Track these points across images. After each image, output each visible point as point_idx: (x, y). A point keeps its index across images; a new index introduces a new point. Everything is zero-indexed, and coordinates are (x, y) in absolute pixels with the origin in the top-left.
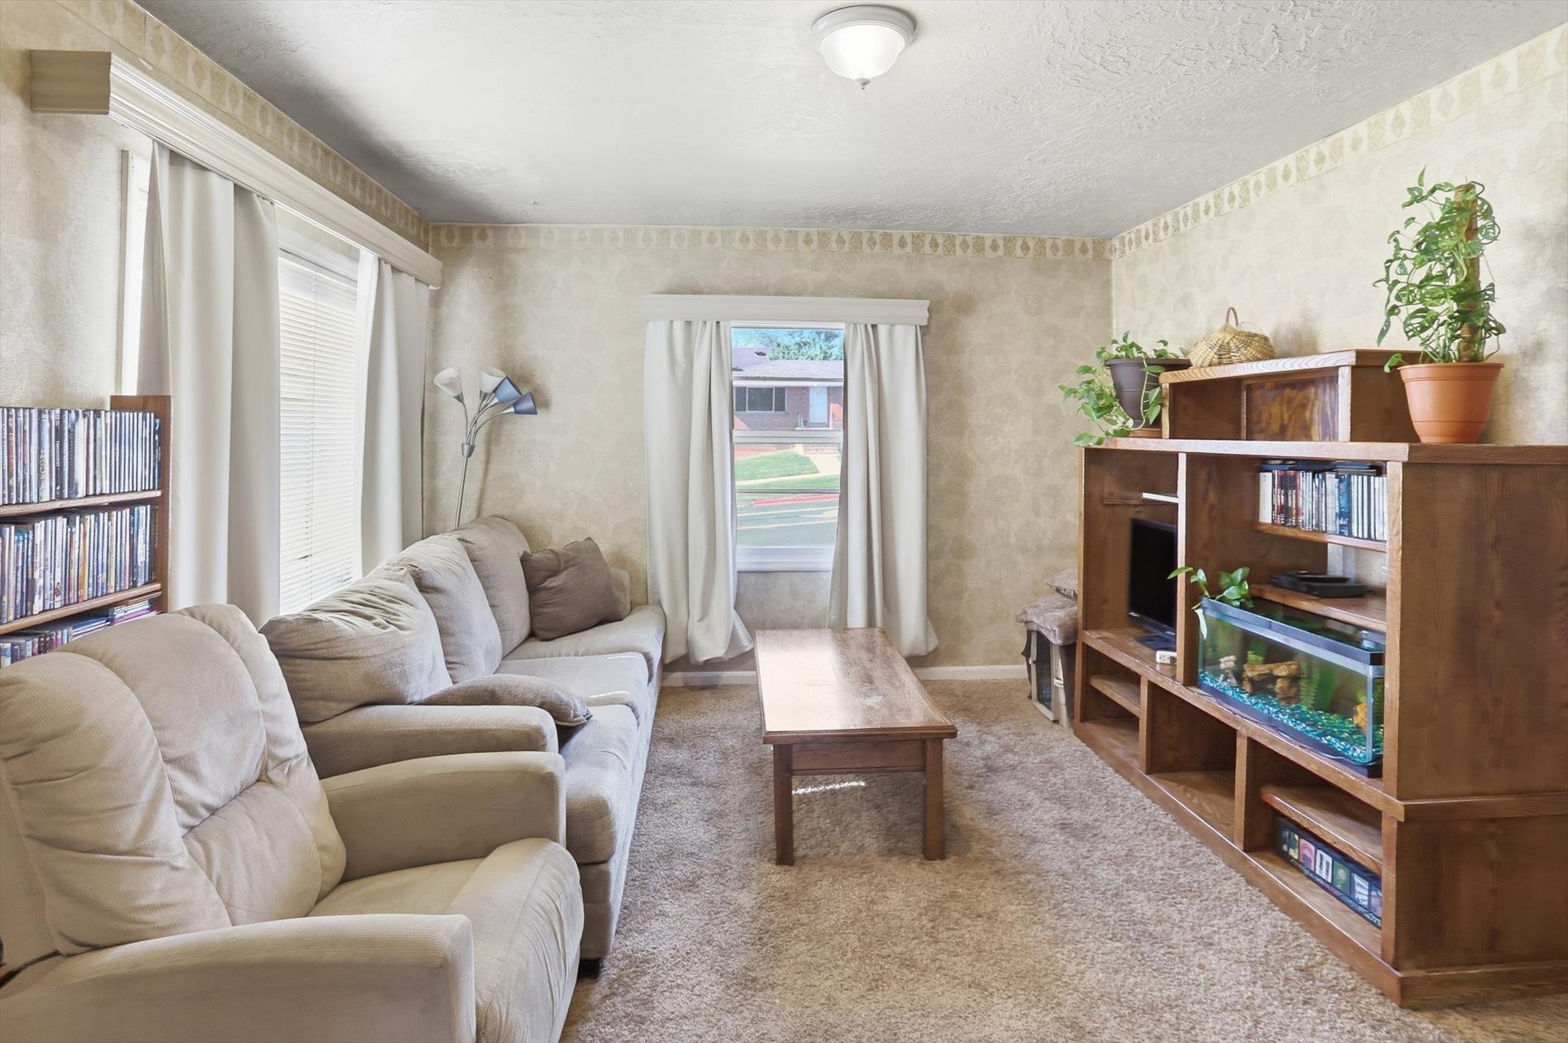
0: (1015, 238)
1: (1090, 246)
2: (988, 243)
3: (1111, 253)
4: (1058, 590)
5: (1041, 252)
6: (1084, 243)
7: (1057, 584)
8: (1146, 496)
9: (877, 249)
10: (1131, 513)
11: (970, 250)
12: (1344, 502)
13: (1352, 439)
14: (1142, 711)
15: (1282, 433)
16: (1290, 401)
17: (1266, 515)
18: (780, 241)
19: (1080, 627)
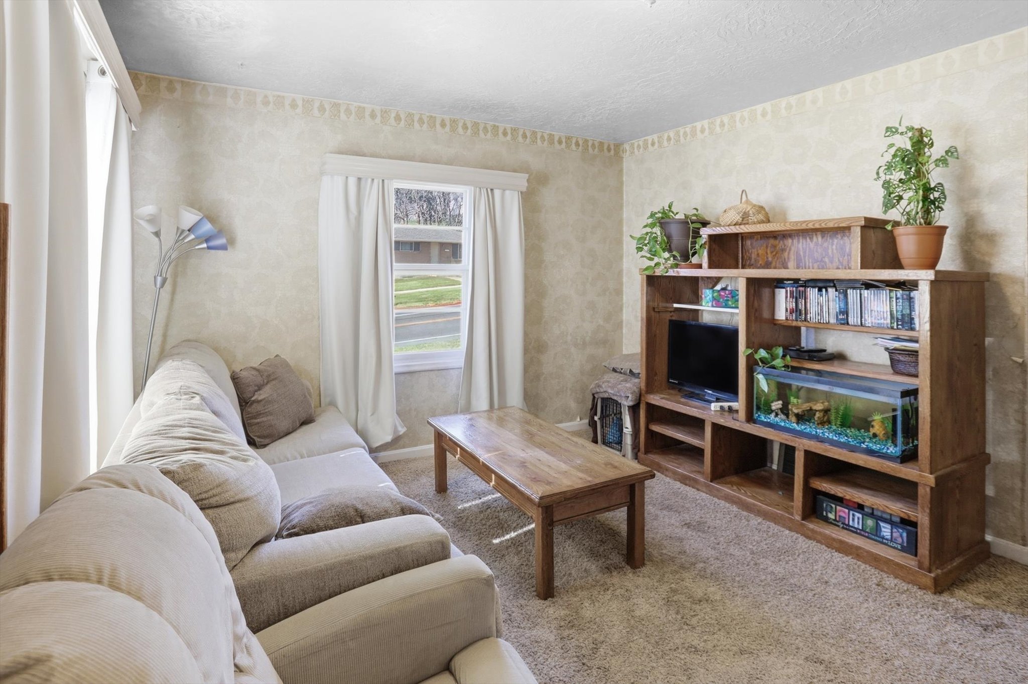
0: (572, 137)
1: (612, 147)
2: (556, 139)
3: (623, 153)
4: (614, 370)
5: (586, 149)
6: (609, 145)
7: (614, 366)
8: (676, 305)
9: (489, 135)
10: (667, 317)
11: (546, 143)
12: (842, 305)
13: (862, 268)
14: (705, 442)
15: (767, 266)
16: (774, 246)
17: (781, 314)
18: (423, 123)
19: (643, 392)
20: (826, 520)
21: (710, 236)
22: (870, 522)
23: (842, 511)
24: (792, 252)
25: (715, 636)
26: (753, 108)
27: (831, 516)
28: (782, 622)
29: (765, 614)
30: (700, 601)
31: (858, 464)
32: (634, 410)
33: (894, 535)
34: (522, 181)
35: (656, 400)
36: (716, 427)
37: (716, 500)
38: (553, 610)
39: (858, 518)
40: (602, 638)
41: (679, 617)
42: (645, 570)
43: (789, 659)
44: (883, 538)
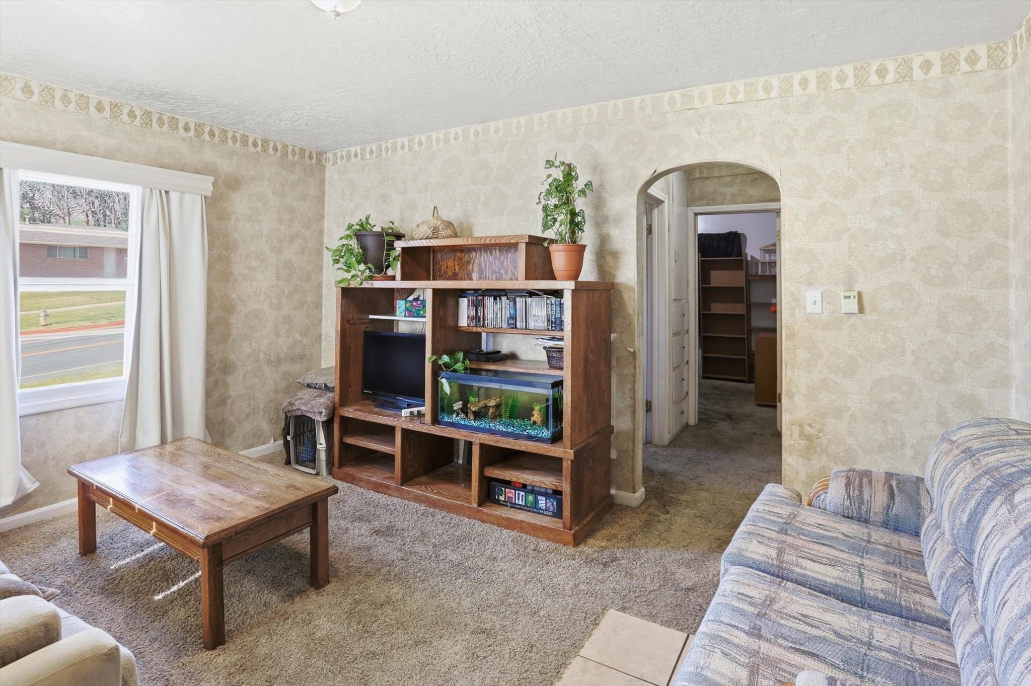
0: (269, 141)
1: (314, 155)
2: (251, 141)
3: (326, 161)
4: (309, 386)
5: (285, 154)
6: (311, 153)
7: (309, 381)
8: (371, 317)
9: (165, 128)
10: (363, 328)
11: (238, 144)
12: (512, 312)
13: (526, 279)
14: (396, 449)
15: (455, 277)
16: (460, 259)
17: (463, 322)
18: (70, 102)
19: (337, 406)
20: (498, 502)
21: (403, 249)
22: (531, 498)
23: (510, 493)
24: (475, 265)
25: (394, 636)
26: (448, 130)
27: (502, 498)
28: (454, 604)
29: (441, 601)
30: (382, 605)
31: (521, 449)
32: (328, 425)
33: (548, 505)
34: (206, 184)
35: (350, 412)
36: (405, 432)
37: (406, 502)
38: (223, 658)
39: (522, 496)
40: (277, 673)
41: (360, 627)
42: (329, 588)
43: (458, 637)
44: (540, 509)
